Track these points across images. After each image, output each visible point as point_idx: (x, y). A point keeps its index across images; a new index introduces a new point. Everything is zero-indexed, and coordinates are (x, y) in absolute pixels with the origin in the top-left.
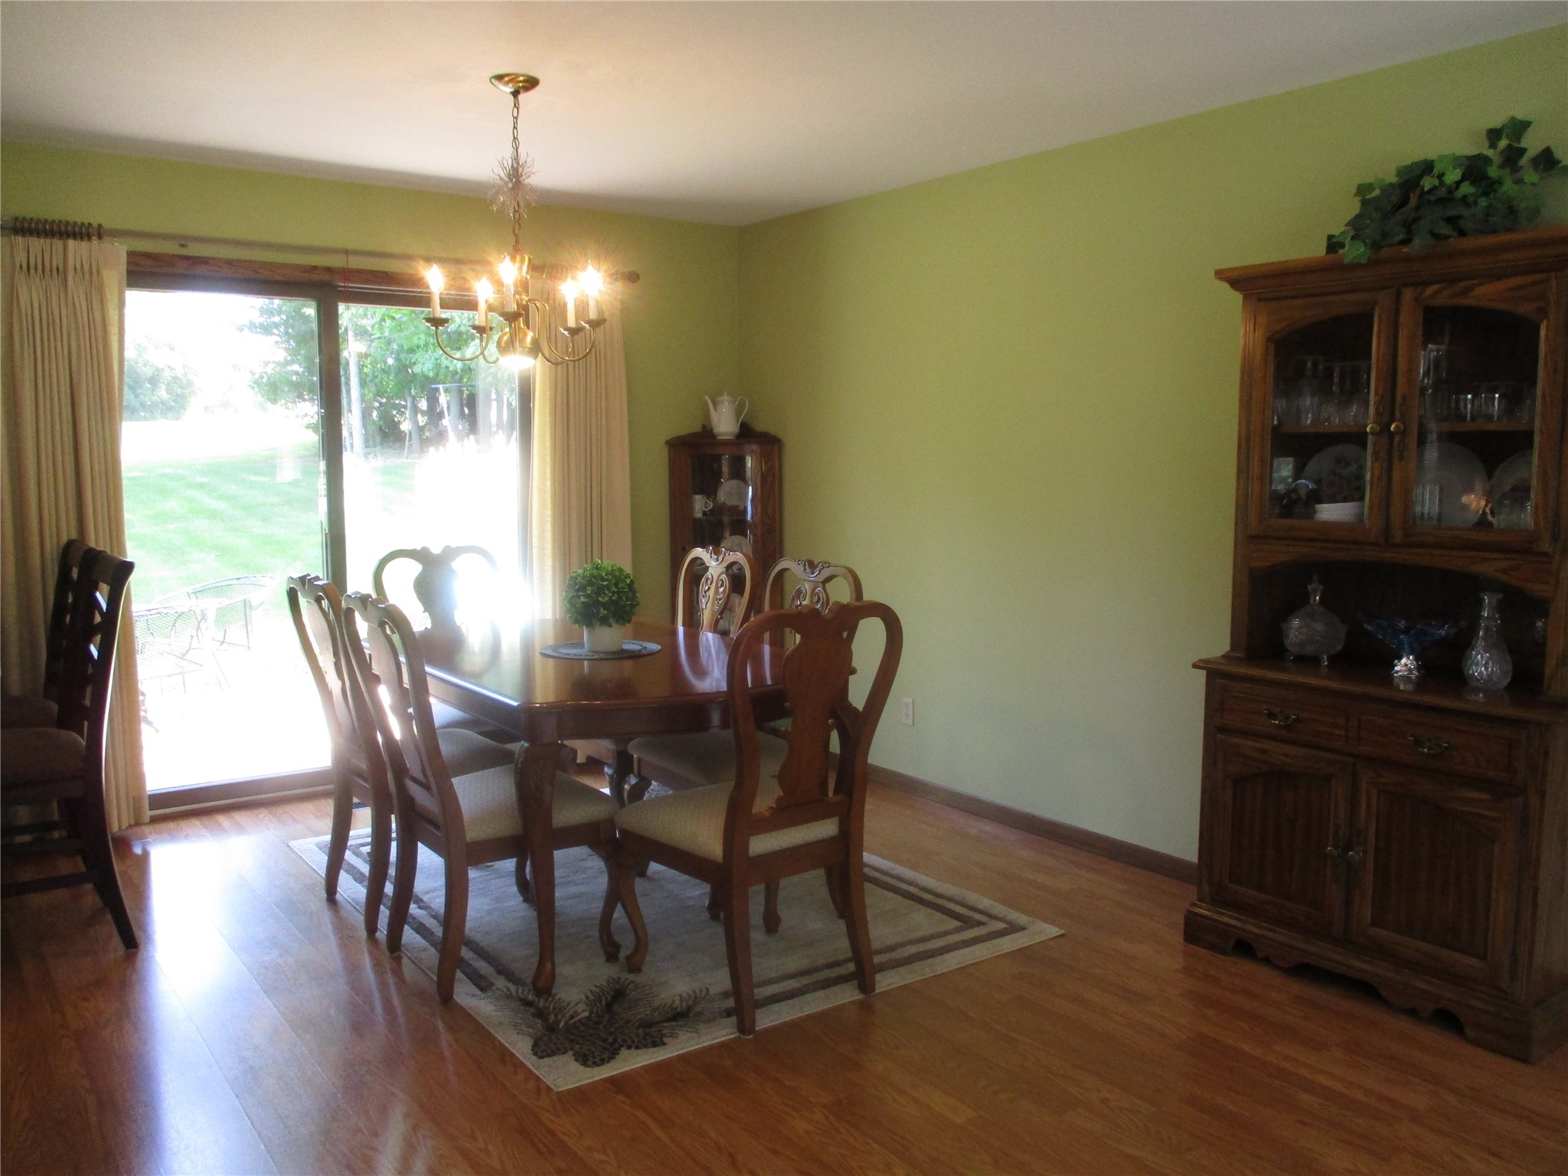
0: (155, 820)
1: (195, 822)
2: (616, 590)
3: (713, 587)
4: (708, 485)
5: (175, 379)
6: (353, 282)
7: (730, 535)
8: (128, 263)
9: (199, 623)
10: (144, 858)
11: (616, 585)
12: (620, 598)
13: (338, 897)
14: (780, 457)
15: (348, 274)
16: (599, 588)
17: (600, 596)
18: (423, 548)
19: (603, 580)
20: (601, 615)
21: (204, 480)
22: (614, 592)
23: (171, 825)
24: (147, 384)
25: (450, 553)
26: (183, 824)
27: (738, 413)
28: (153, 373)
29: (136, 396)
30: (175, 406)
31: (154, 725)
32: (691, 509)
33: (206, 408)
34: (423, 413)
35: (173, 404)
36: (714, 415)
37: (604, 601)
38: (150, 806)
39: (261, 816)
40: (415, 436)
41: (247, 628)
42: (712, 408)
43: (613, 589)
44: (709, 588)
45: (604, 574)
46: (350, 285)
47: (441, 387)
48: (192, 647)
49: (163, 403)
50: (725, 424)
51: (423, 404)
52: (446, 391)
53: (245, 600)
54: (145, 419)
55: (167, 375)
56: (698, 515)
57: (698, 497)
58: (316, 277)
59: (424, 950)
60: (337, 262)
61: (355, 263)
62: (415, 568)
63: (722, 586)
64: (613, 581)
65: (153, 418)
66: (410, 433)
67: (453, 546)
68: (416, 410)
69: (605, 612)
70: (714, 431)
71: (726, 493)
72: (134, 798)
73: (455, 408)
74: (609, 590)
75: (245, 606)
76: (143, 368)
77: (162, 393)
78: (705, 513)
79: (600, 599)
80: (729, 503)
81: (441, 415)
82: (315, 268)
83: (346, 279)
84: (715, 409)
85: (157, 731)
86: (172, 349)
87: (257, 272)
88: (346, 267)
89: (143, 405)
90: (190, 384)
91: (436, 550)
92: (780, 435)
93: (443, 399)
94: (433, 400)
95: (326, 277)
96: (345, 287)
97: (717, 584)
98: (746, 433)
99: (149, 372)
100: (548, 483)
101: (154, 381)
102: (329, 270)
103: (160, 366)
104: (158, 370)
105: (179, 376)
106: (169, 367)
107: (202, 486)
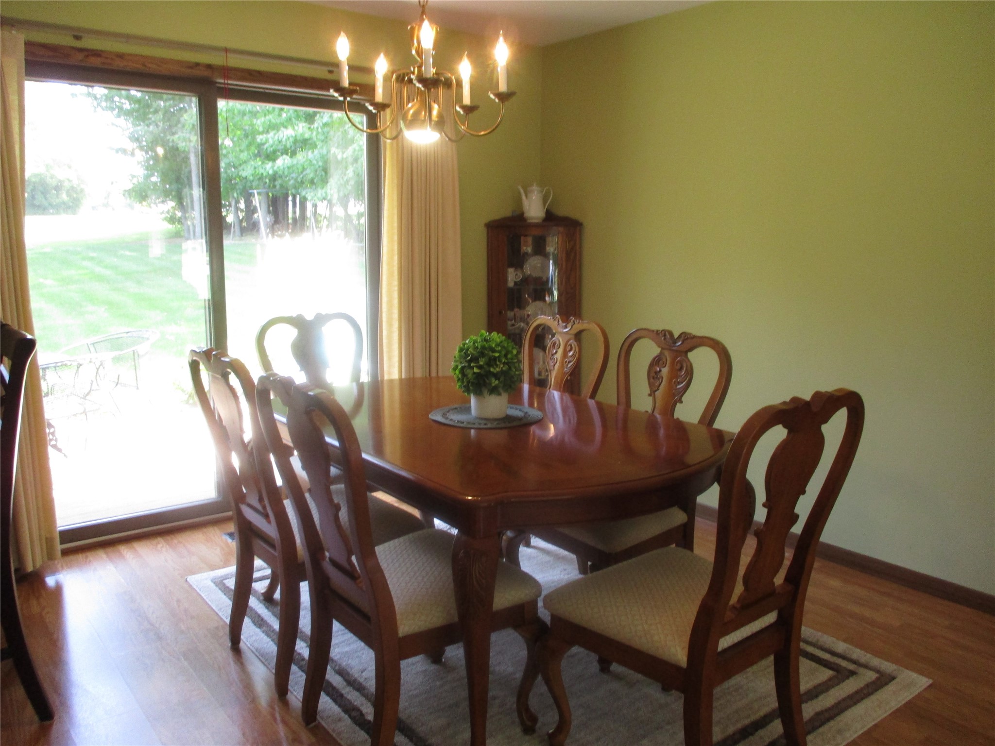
0: (65, 553)
1: (101, 553)
2: (506, 361)
3: (560, 351)
4: (517, 260)
5: (72, 187)
6: (231, 79)
7: (533, 302)
8: (26, 52)
9: (98, 369)
10: (58, 591)
11: (506, 356)
12: (510, 368)
13: (242, 645)
14: (580, 239)
15: (227, 72)
16: (490, 359)
17: (492, 366)
18: (298, 316)
19: (493, 351)
20: (493, 385)
21: (94, 255)
22: (504, 363)
23: (80, 557)
24: (53, 191)
25: (321, 319)
26: (90, 555)
27: (545, 200)
28: (58, 184)
29: (46, 199)
30: (72, 206)
31: (63, 452)
32: (506, 281)
33: (93, 208)
34: (242, 211)
35: (71, 204)
36: (525, 202)
37: (495, 372)
38: (60, 542)
39: (159, 546)
40: (237, 227)
41: (136, 370)
42: (524, 197)
43: (503, 361)
44: (556, 352)
45: (494, 346)
46: (230, 82)
47: (255, 192)
48: (92, 388)
49: (64, 203)
50: (534, 210)
51: (242, 205)
52: (259, 194)
53: (134, 351)
54: (53, 214)
55: (67, 184)
56: (511, 284)
57: (511, 271)
58: (197, 72)
59: (340, 720)
60: (217, 60)
61: (234, 61)
62: (292, 333)
63: (571, 350)
64: (503, 353)
65: (58, 213)
66: (234, 224)
67: (324, 313)
68: (237, 209)
69: (497, 382)
70: (527, 215)
71: (532, 266)
72: (47, 539)
73: (264, 206)
74: (500, 361)
75: (134, 355)
76: (51, 180)
77: (64, 197)
78: (515, 283)
79: (492, 370)
80: (534, 275)
81: (254, 211)
82: (197, 64)
83: (226, 77)
84: (526, 196)
85: (65, 455)
86: (70, 167)
87: (145, 66)
88: (225, 64)
89: (50, 205)
90: (82, 191)
91: (309, 317)
92: (581, 220)
93: (256, 201)
94: (248, 203)
95: (206, 73)
96: (225, 84)
97: (565, 350)
98: (550, 218)
99: (54, 183)
100: (396, 258)
101: (58, 188)
102: (209, 67)
103: (62, 179)
104: (60, 181)
105: (75, 186)
106: (68, 180)
107: (92, 259)
